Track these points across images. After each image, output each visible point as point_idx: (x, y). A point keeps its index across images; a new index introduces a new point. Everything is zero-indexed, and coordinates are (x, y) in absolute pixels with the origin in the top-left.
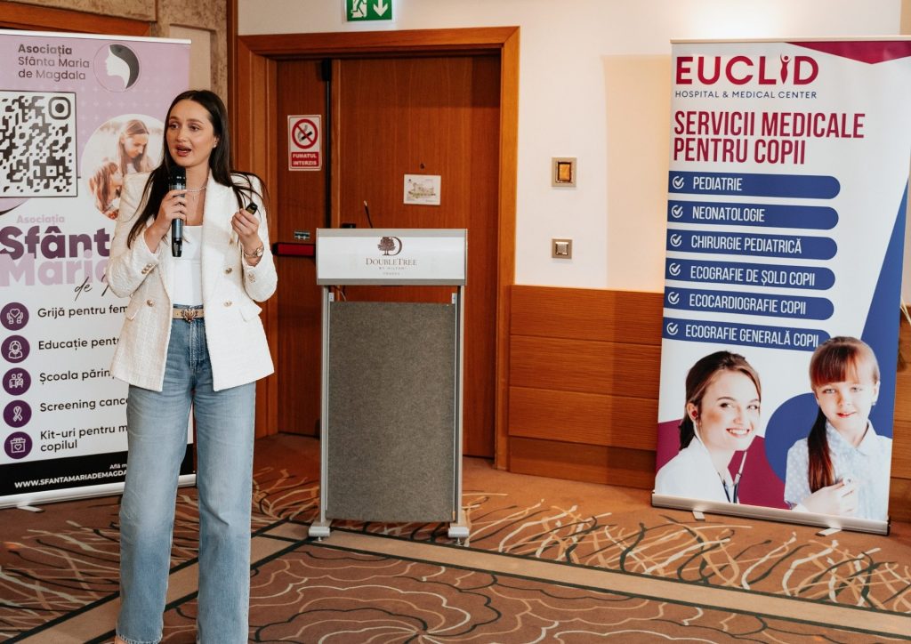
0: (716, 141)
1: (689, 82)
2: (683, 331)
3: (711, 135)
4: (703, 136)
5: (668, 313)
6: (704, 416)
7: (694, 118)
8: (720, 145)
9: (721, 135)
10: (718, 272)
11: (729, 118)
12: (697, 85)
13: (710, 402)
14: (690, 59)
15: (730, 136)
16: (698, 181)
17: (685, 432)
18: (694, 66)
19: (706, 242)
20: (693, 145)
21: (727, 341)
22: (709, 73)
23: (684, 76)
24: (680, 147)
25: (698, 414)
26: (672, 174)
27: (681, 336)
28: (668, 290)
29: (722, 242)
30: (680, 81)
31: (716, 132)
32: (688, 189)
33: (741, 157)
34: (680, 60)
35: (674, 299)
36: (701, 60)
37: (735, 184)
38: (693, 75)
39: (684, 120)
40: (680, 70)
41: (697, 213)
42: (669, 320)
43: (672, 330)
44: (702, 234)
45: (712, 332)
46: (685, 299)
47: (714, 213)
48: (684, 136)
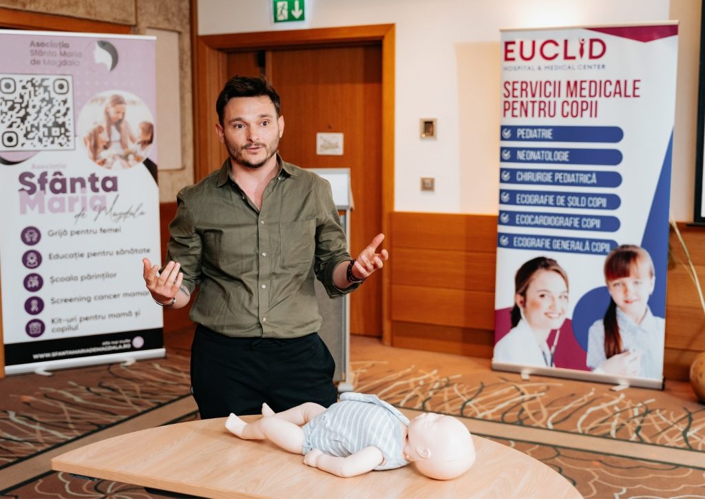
0: (533, 102)
1: (513, 59)
2: (512, 242)
3: (530, 98)
4: (524, 99)
5: (502, 229)
6: (528, 304)
7: (518, 86)
8: (537, 105)
9: (537, 98)
10: (536, 199)
11: (543, 85)
13: (532, 293)
14: (513, 43)
15: (543, 98)
16: (520, 132)
17: (514, 316)
18: (516, 48)
19: (527, 176)
20: (517, 105)
21: (544, 249)
22: (527, 53)
23: (510, 55)
24: (507, 107)
25: (524, 303)
26: (503, 128)
27: (510, 246)
28: (501, 212)
29: (539, 177)
30: (507, 59)
31: (533, 96)
32: (514, 138)
33: (552, 113)
34: (507, 44)
35: (505, 219)
36: (522, 43)
37: (549, 134)
38: (516, 54)
39: (510, 88)
40: (507, 51)
41: (520, 155)
42: (501, 234)
43: (504, 241)
44: (524, 171)
45: (533, 242)
46: (513, 219)
47: (533, 155)
48: (511, 99)
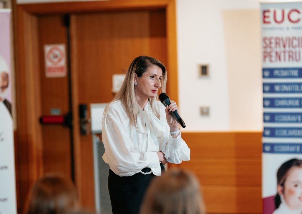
0: (284, 52)
1: (269, 23)
2: (273, 149)
3: (282, 48)
4: (278, 50)
5: (266, 140)
6: (286, 192)
7: (273, 41)
8: (287, 55)
9: (287, 48)
10: (289, 118)
11: (290, 40)
12: (273, 24)
13: (289, 184)
14: (268, 11)
15: (292, 49)
16: (276, 73)
17: (277, 201)
18: (271, 15)
19: (282, 103)
20: (274, 54)
21: (295, 152)
22: (279, 18)
23: (267, 20)
24: (266, 55)
25: (283, 191)
26: (264, 70)
27: (272, 151)
28: (265, 129)
29: (291, 103)
30: (265, 22)
31: (284, 46)
32: (272, 76)
33: (298, 58)
34: (264, 12)
35: (268, 133)
37: (295, 73)
38: (271, 19)
39: (268, 42)
40: (264, 17)
41: (277, 88)
42: (265, 145)
43: (268, 148)
44: (280, 99)
45: (288, 148)
46: (273, 133)
47: (285, 88)
48: (268, 50)
